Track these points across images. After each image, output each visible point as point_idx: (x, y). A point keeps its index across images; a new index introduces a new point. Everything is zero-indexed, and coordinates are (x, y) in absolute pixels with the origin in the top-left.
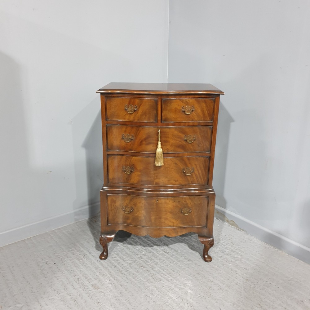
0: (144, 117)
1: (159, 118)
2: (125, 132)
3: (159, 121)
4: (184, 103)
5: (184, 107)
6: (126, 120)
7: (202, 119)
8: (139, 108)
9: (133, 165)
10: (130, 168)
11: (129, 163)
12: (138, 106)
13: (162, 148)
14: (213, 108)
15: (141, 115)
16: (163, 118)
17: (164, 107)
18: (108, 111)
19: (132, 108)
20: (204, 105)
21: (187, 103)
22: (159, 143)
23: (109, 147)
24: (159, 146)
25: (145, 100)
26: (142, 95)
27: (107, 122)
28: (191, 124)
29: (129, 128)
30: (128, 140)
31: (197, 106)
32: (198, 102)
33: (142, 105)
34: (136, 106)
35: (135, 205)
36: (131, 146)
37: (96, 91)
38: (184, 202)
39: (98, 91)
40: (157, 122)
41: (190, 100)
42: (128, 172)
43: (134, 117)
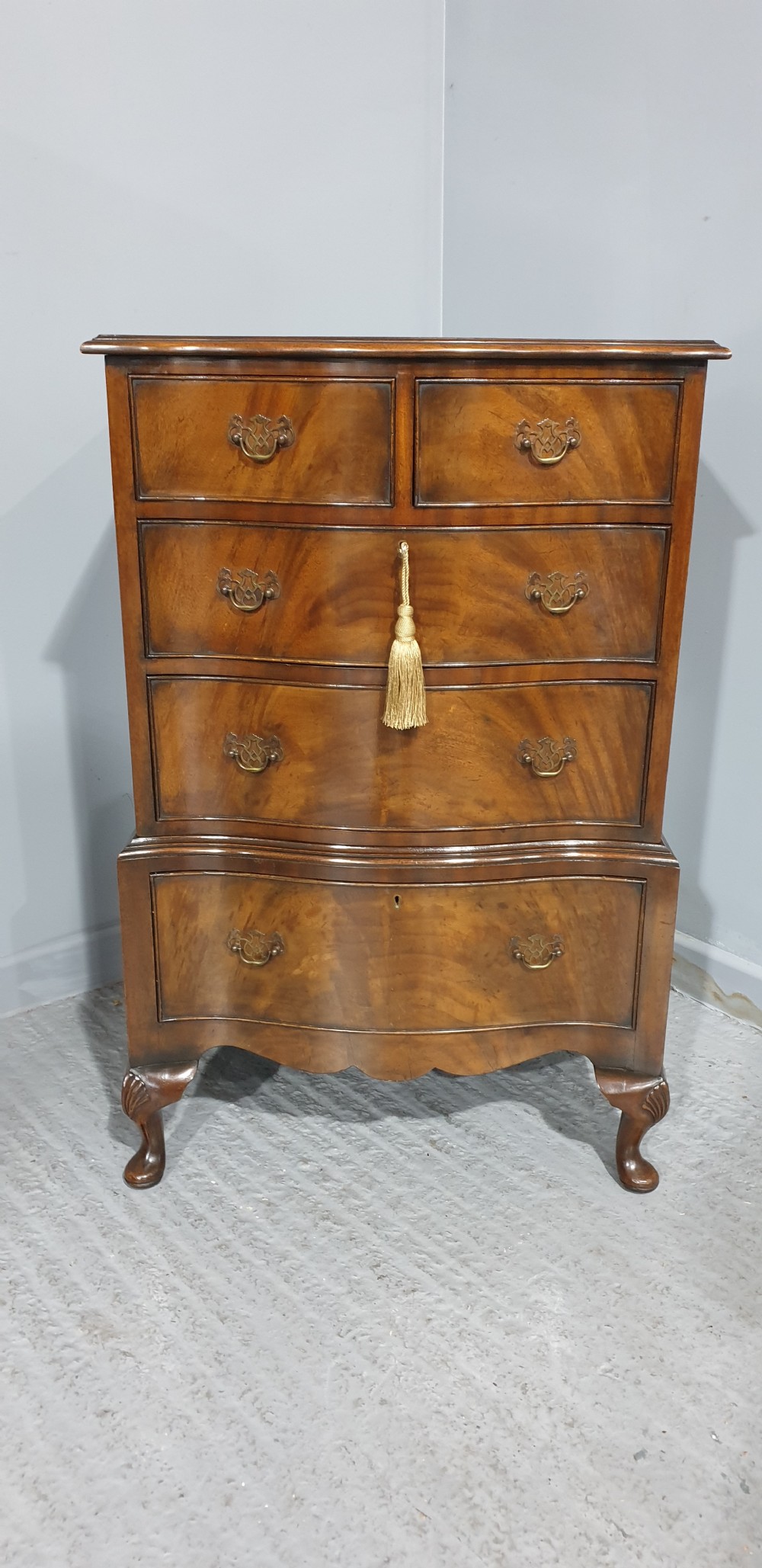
0: (328, 477)
1: (403, 484)
2: (233, 557)
3: (404, 499)
4: (527, 404)
5: (525, 424)
6: (238, 495)
7: (619, 488)
8: (301, 430)
9: (279, 726)
10: (262, 743)
11: (256, 717)
12: (295, 422)
13: (418, 637)
14: (669, 431)
15: (310, 467)
16: (423, 480)
17: (425, 429)
18: (143, 448)
19: (263, 432)
20: (624, 416)
21: (544, 407)
22: (406, 610)
23: (156, 636)
24: (406, 625)
25: (331, 388)
26: (313, 364)
27: (140, 505)
28: (562, 514)
29: (253, 541)
30: (250, 602)
31: (589, 419)
32: (598, 398)
33: (316, 414)
34: (282, 420)
35: (291, 923)
36: (265, 631)
37: (79, 344)
38: (524, 907)
39: (94, 342)
40: (394, 503)
41: (556, 389)
42: (254, 764)
43: (276, 482)
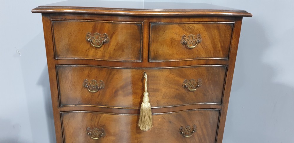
0: (120, 52)
1: (145, 55)
2: (88, 76)
3: (146, 59)
4: (186, 30)
5: (185, 36)
6: (90, 57)
7: (212, 54)
8: (111, 38)
9: (104, 126)
10: (98, 131)
11: (96, 123)
12: (109, 35)
13: (149, 102)
14: (229, 38)
15: (114, 50)
16: (152, 54)
17: (152, 38)
18: (57, 43)
19: (98, 38)
20: (215, 33)
21: (191, 31)
22: (146, 94)
23: (63, 100)
24: (146, 98)
25: (120, 26)
26: (115, 17)
27: (56, 61)
28: (195, 62)
29: (95, 71)
30: (94, 90)
31: (205, 34)
32: (207, 27)
33: (116, 33)
34: (105, 34)
36: (99, 98)
37: (31, 9)
39: (37, 9)
40: (142, 61)
41: (195, 25)
42: (96, 136)
43: (102, 54)
